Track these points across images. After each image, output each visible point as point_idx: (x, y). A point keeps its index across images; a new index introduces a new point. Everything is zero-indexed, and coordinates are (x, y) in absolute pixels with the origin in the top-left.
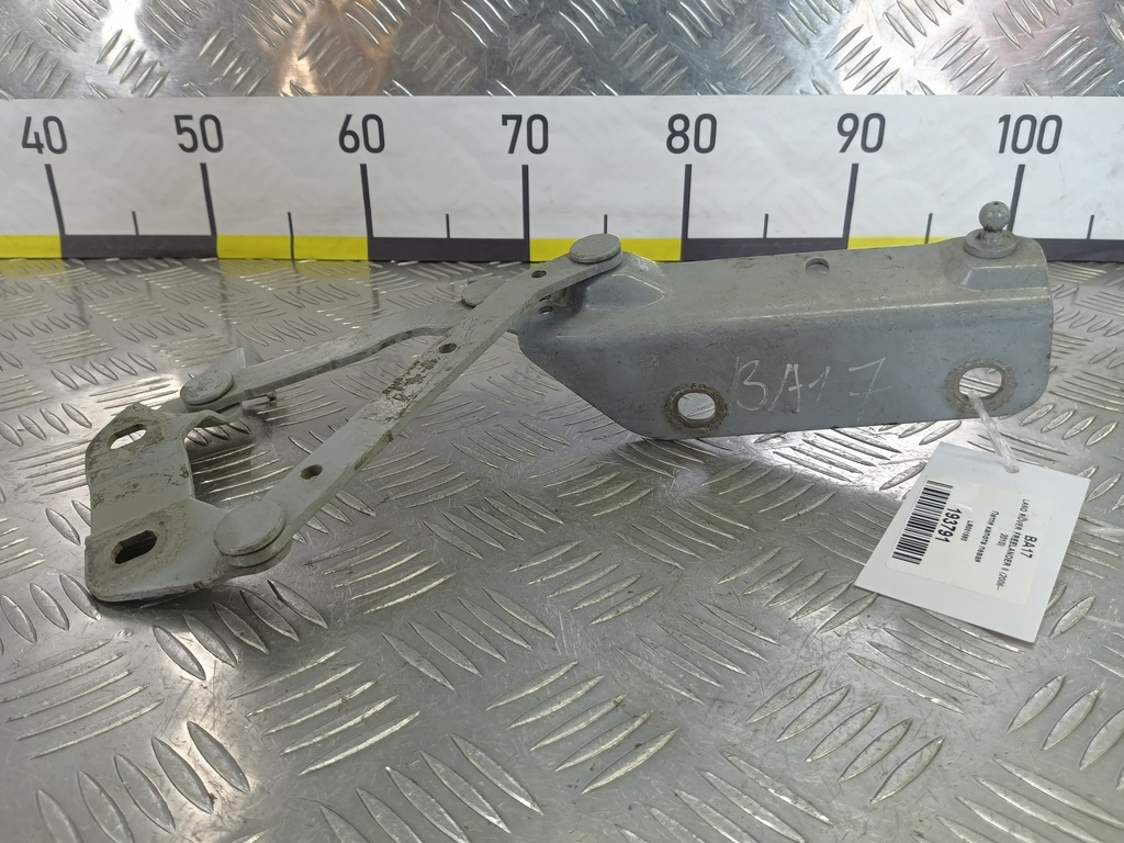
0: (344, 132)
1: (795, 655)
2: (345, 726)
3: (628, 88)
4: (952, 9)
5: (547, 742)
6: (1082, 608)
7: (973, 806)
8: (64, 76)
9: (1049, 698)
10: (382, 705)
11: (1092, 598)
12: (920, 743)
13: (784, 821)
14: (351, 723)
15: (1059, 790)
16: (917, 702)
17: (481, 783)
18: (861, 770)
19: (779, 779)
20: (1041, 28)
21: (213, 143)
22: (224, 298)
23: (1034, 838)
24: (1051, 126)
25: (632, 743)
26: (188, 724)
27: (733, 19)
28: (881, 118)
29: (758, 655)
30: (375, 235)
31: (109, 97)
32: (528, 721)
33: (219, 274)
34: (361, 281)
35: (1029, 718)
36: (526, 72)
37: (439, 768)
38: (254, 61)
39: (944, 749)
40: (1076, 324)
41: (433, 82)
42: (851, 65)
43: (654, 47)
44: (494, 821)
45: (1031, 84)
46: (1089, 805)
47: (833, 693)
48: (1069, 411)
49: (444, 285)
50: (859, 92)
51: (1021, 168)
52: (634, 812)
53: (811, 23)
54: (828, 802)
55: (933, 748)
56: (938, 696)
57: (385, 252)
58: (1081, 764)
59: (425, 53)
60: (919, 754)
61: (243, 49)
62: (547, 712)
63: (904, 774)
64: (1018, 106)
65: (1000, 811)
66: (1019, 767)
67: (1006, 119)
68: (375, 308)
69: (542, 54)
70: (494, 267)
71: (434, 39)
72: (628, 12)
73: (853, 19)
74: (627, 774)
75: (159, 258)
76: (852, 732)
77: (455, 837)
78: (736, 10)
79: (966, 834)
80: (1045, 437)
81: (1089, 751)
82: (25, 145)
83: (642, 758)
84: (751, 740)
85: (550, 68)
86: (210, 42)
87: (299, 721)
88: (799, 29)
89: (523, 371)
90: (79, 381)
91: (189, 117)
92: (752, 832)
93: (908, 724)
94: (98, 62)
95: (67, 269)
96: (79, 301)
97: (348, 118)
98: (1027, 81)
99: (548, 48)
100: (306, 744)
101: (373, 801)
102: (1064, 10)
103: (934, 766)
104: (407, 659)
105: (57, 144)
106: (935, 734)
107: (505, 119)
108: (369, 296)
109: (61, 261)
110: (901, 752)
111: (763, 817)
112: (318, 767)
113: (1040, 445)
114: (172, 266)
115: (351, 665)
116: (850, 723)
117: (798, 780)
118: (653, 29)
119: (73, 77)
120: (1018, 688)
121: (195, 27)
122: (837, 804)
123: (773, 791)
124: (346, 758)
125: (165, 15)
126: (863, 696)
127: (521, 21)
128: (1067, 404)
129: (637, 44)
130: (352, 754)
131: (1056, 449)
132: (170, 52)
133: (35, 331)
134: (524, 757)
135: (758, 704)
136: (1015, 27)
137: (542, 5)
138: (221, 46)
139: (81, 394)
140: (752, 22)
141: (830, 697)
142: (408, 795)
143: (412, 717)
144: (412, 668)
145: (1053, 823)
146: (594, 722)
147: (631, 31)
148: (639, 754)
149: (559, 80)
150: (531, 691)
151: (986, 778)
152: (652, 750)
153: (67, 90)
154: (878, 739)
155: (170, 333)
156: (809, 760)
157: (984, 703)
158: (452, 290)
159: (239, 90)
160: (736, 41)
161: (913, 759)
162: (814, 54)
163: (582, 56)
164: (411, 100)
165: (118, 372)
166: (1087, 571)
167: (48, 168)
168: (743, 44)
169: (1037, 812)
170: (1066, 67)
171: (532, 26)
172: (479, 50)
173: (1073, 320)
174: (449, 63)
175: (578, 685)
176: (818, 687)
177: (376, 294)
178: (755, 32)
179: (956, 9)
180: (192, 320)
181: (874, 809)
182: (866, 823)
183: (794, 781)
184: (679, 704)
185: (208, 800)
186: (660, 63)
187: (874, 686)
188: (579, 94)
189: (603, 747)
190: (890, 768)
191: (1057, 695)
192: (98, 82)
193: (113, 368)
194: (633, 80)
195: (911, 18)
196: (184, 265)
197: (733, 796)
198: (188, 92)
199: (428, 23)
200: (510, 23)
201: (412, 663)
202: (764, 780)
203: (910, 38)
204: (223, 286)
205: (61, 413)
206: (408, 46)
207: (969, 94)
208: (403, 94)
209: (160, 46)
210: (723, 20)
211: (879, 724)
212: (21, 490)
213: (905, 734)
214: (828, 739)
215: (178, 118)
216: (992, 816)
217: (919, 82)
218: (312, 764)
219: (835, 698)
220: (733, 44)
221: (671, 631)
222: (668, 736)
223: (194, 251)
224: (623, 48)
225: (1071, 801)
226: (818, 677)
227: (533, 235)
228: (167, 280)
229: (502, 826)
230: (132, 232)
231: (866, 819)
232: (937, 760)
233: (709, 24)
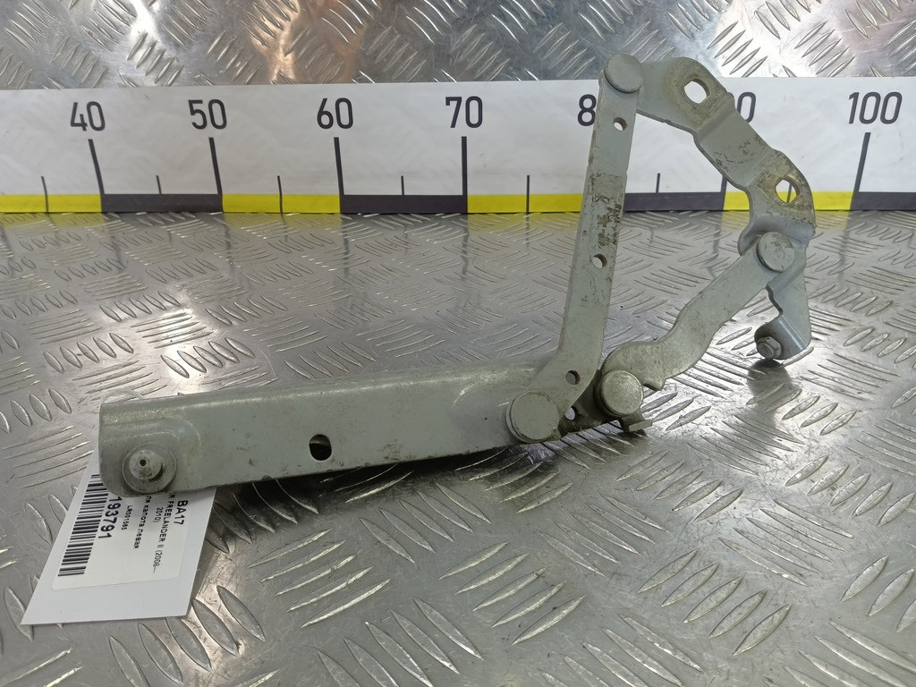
0: (321, 112)
1: (676, 539)
2: (334, 590)
3: (546, 75)
4: (812, 7)
5: (485, 605)
6: (904, 502)
7: (812, 659)
8: (103, 70)
9: (875, 575)
10: (361, 574)
11: (912, 495)
12: (771, 609)
13: (666, 668)
14: (338, 588)
15: (880, 648)
16: (771, 576)
17: (437, 635)
18: (726, 629)
19: (663, 636)
20: (885, 21)
21: (219, 121)
22: (229, 245)
23: (858, 685)
24: (893, 101)
25: (551, 607)
26: (218, 587)
27: (632, 18)
28: (753, 96)
29: (647, 539)
30: (345, 193)
31: (137, 86)
32: (471, 588)
33: (225, 225)
34: (334, 230)
35: (858, 590)
36: (465, 63)
37: (405, 624)
38: (250, 57)
39: (791, 614)
40: (910, 265)
41: (392, 72)
42: (728, 53)
43: (567, 41)
44: (447, 664)
45: (876, 67)
46: (903, 660)
47: (706, 569)
48: (900, 339)
49: (399, 233)
50: (734, 75)
51: (867, 136)
52: (552, 659)
53: (696, 20)
54: (700, 654)
55: (782, 613)
56: (789, 572)
57: (355, 207)
58: (898, 628)
59: (385, 50)
60: (770, 618)
61: (242, 48)
62: (485, 582)
63: (759, 633)
64: (865, 86)
65: (833, 663)
66: (850, 629)
67: (855, 96)
68: (346, 253)
69: (478, 48)
70: (439, 218)
71: (392, 38)
72: (547, 13)
73: (729, 16)
74: (546, 630)
75: (178, 212)
76: (719, 600)
77: (418, 676)
78: (634, 11)
79: (806, 680)
80: (880, 361)
81: (905, 617)
82: (73, 124)
83: (557, 619)
84: (641, 606)
85: (484, 59)
86: (216, 42)
87: (299, 586)
88: (685, 25)
89: (462, 305)
90: (122, 315)
91: (200, 102)
92: (642, 676)
93: (764, 595)
94: (128, 59)
95: (106, 221)
96: (116, 247)
97: (325, 101)
98: (873, 65)
99: (482, 44)
100: (306, 603)
101: (356, 648)
102: (905, 6)
103: (782, 627)
104: (379, 539)
105: (98, 123)
106: (785, 602)
107: (448, 100)
108: (341, 244)
109: (101, 215)
110: (757, 616)
111: (651, 665)
112: (316, 621)
113: (876, 367)
114: (188, 219)
115: (337, 543)
116: (718, 593)
117: (677, 637)
118: (567, 27)
119: (110, 71)
120: (850, 567)
121: (203, 31)
122: (707, 656)
123: (658, 645)
124: (336, 615)
125: (181, 22)
126: (729, 571)
127: (461, 22)
128: (900, 334)
129: (554, 39)
130: (340, 612)
131: (888, 371)
132: (185, 50)
133: (85, 273)
134: (468, 616)
135: (648, 577)
136: (865, 22)
137: (478, 9)
138: (224, 46)
139: (123, 325)
140: (647, 21)
141: (703, 573)
142: (383, 644)
143: (384, 583)
144: (383, 546)
145: (873, 673)
146: (521, 590)
147: (549, 29)
148: (555, 615)
149: (492, 69)
150: (473, 565)
151: (824, 637)
152: (565, 612)
153: (105, 81)
154: (740, 605)
155: (189, 275)
156: (686, 622)
157: (823, 578)
158: (406, 238)
159: (238, 80)
160: (635, 36)
161: (767, 621)
162: (698, 45)
163: (509, 50)
164: (374, 87)
165: (151, 307)
166: (909, 473)
167: (91, 142)
168: (640, 38)
169: (861, 664)
170: (906, 53)
171: (470, 26)
172: (428, 46)
173: (908, 261)
174: (404, 57)
175: (509, 560)
176: (695, 564)
177: (346, 242)
178: (650, 28)
179: (815, 8)
180: (206, 264)
181: (735, 660)
182: (728, 671)
183: (674, 637)
184: (586, 576)
185: (234, 645)
186: (573, 53)
187: (738, 564)
188: (508, 79)
189: (528, 609)
190: (748, 628)
191: (881, 573)
192: (129, 75)
193: (147, 304)
194: (550, 67)
195: (777, 15)
196: (197, 217)
197: (627, 648)
198: (199, 82)
199: (387, 25)
200: (452, 24)
201: (382, 541)
202: (652, 636)
203: (776, 32)
204: (228, 235)
205: (110, 341)
206: (371, 44)
207: (824, 76)
208: (368, 81)
209: (177, 45)
210: (624, 19)
211: (741, 594)
212: (83, 403)
213: (761, 601)
214: (701, 605)
215: (191, 103)
216: (826, 667)
217: (784, 67)
218: (311, 619)
219: (707, 573)
220: (632, 38)
221: (580, 518)
222: (578, 602)
223: (205, 206)
224: (543, 42)
225: (888, 656)
226: (695, 556)
227: (470, 192)
228: (184, 230)
229: (452, 668)
230: (156, 192)
231: (729, 667)
232: (785, 622)
233: (613, 23)
